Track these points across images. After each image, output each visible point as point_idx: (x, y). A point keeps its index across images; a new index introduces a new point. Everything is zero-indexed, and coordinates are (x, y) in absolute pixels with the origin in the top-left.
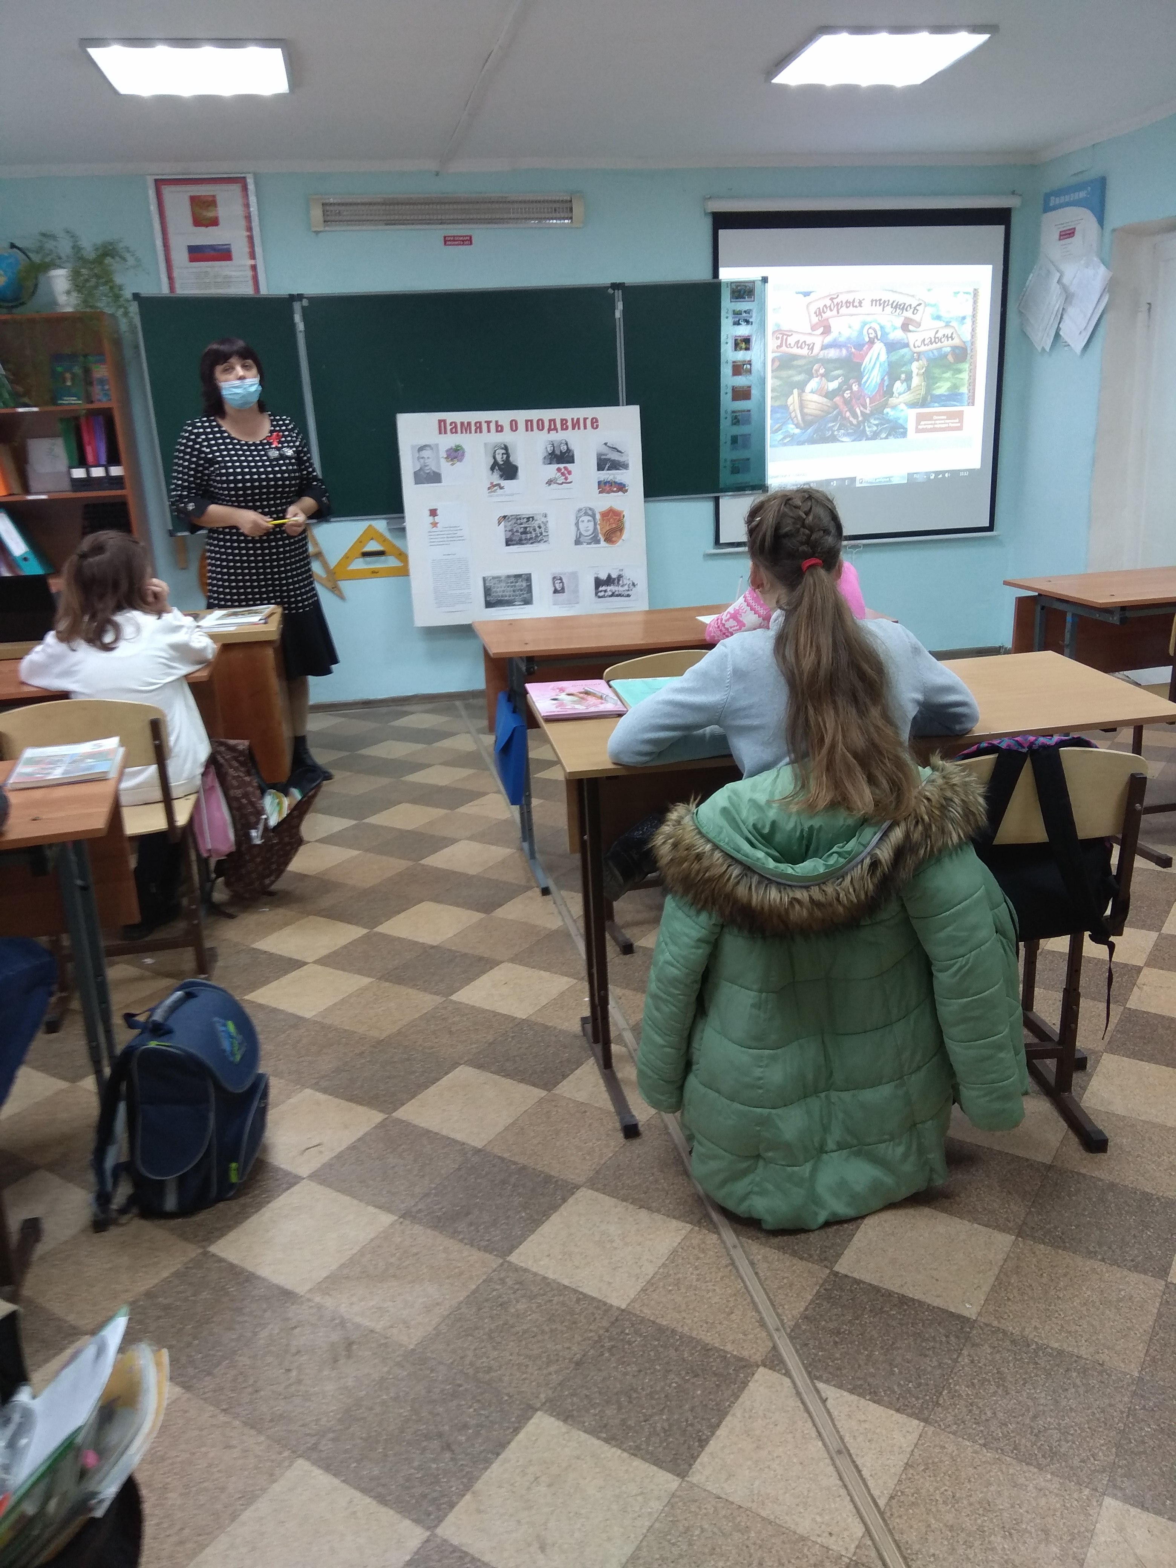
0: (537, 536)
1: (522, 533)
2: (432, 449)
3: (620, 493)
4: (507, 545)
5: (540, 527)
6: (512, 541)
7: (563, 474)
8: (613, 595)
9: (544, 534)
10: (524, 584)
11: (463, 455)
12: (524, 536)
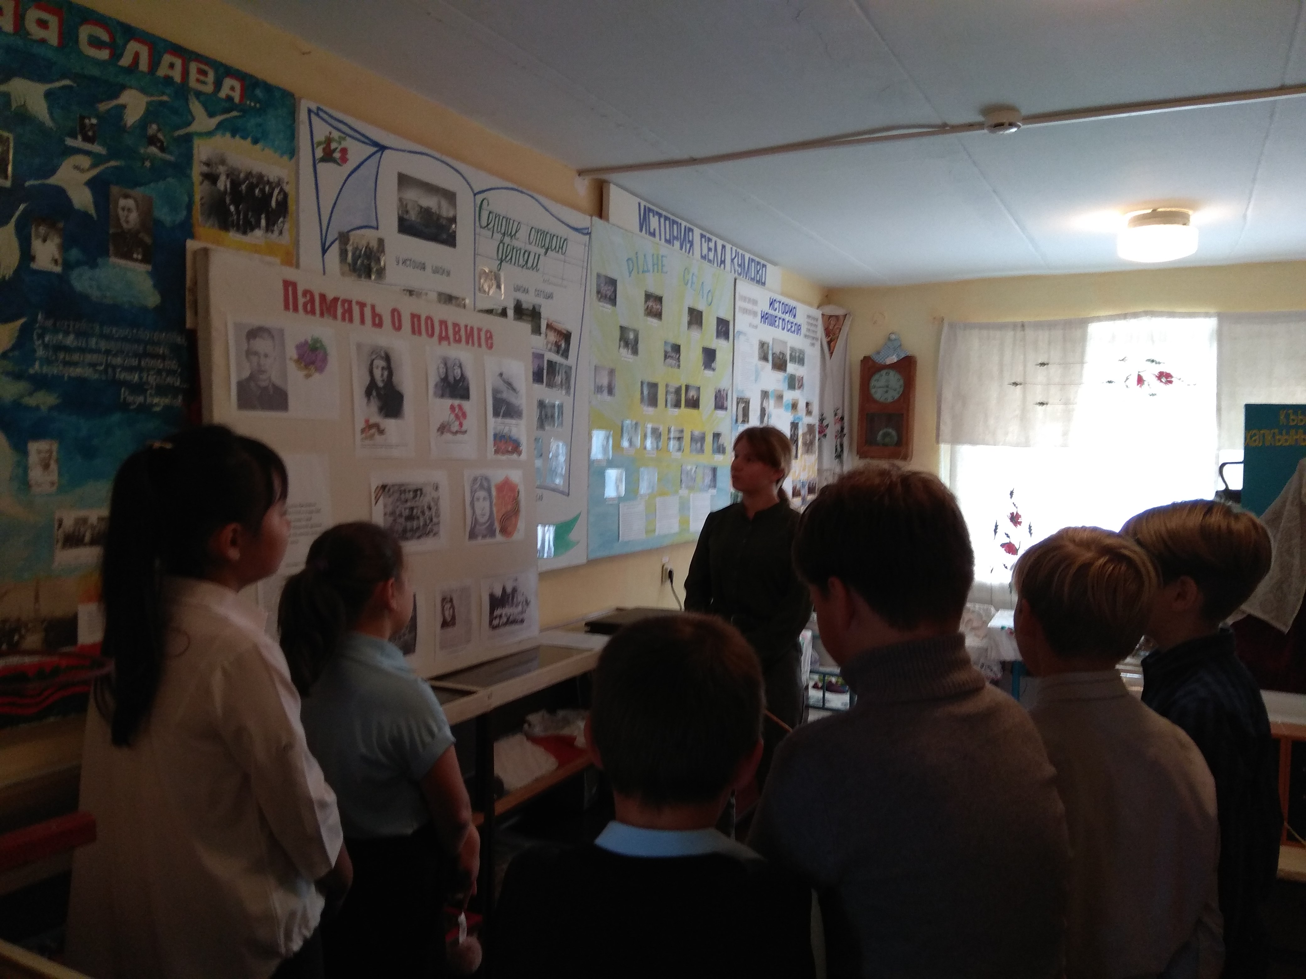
2: (273, 337)
3: (514, 456)
5: (429, 508)
7: (457, 417)
9: (436, 520)
11: (325, 360)
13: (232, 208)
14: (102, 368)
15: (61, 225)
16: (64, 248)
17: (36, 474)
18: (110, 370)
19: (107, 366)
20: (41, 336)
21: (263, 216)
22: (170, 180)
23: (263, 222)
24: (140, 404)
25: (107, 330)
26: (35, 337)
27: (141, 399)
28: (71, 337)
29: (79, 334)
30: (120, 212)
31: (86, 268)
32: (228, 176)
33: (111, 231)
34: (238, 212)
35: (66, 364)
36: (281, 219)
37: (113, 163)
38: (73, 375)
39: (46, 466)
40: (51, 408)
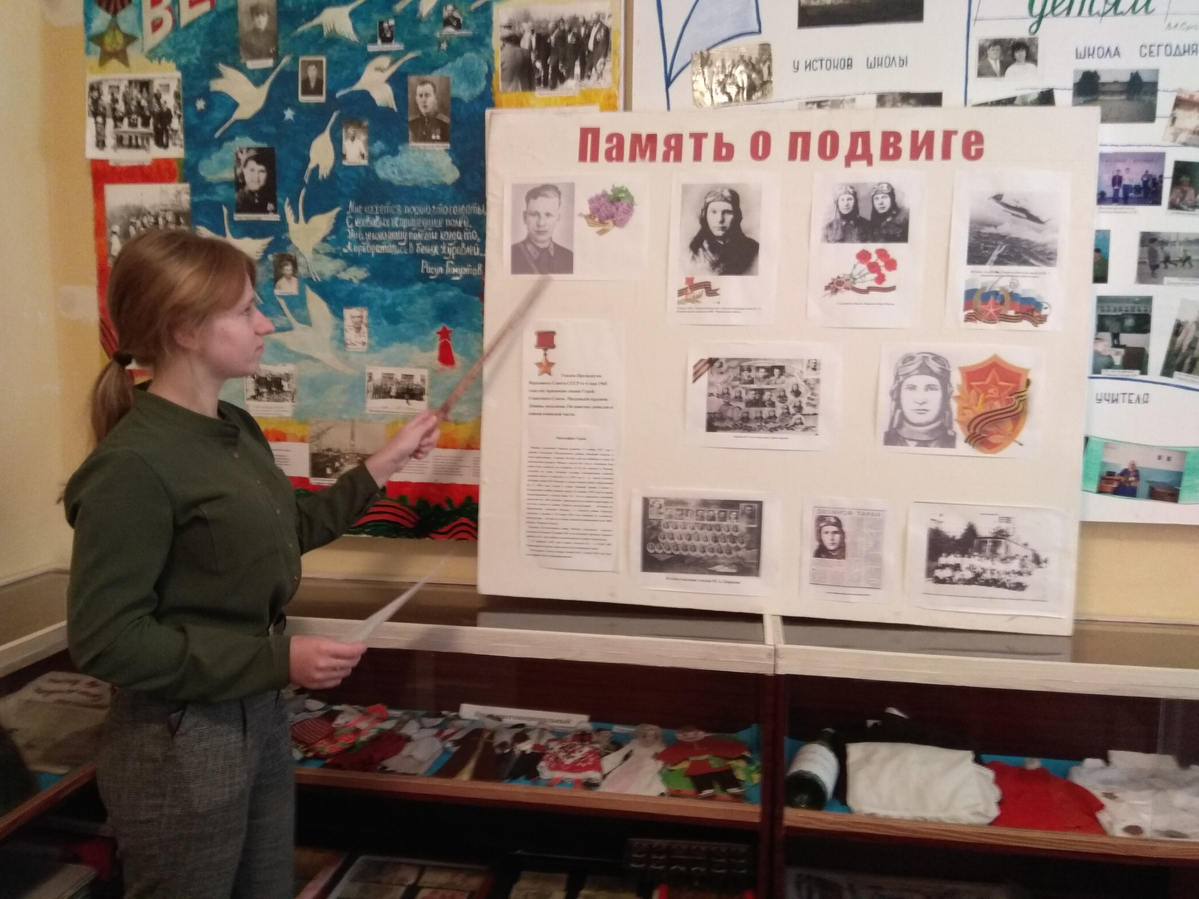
0: (787, 414)
1: (750, 404)
2: (559, 194)
3: (1025, 324)
4: (711, 427)
5: (797, 393)
6: (722, 418)
7: (873, 268)
8: (976, 579)
9: (807, 410)
10: (743, 525)
11: (629, 210)
12: (754, 412)
13: (538, 65)
14: (404, 244)
15: (366, 123)
16: (369, 143)
17: (351, 335)
18: (411, 245)
19: (409, 241)
20: (352, 221)
21: (577, 63)
22: (468, 55)
23: (577, 70)
24: (440, 275)
25: (407, 210)
26: (347, 222)
27: (441, 270)
28: (377, 218)
29: (384, 216)
30: (418, 99)
31: (389, 156)
32: (533, 31)
33: (410, 118)
34: (545, 66)
35: (374, 242)
36: (601, 60)
37: (411, 55)
38: (378, 251)
39: (358, 329)
40: (362, 281)
